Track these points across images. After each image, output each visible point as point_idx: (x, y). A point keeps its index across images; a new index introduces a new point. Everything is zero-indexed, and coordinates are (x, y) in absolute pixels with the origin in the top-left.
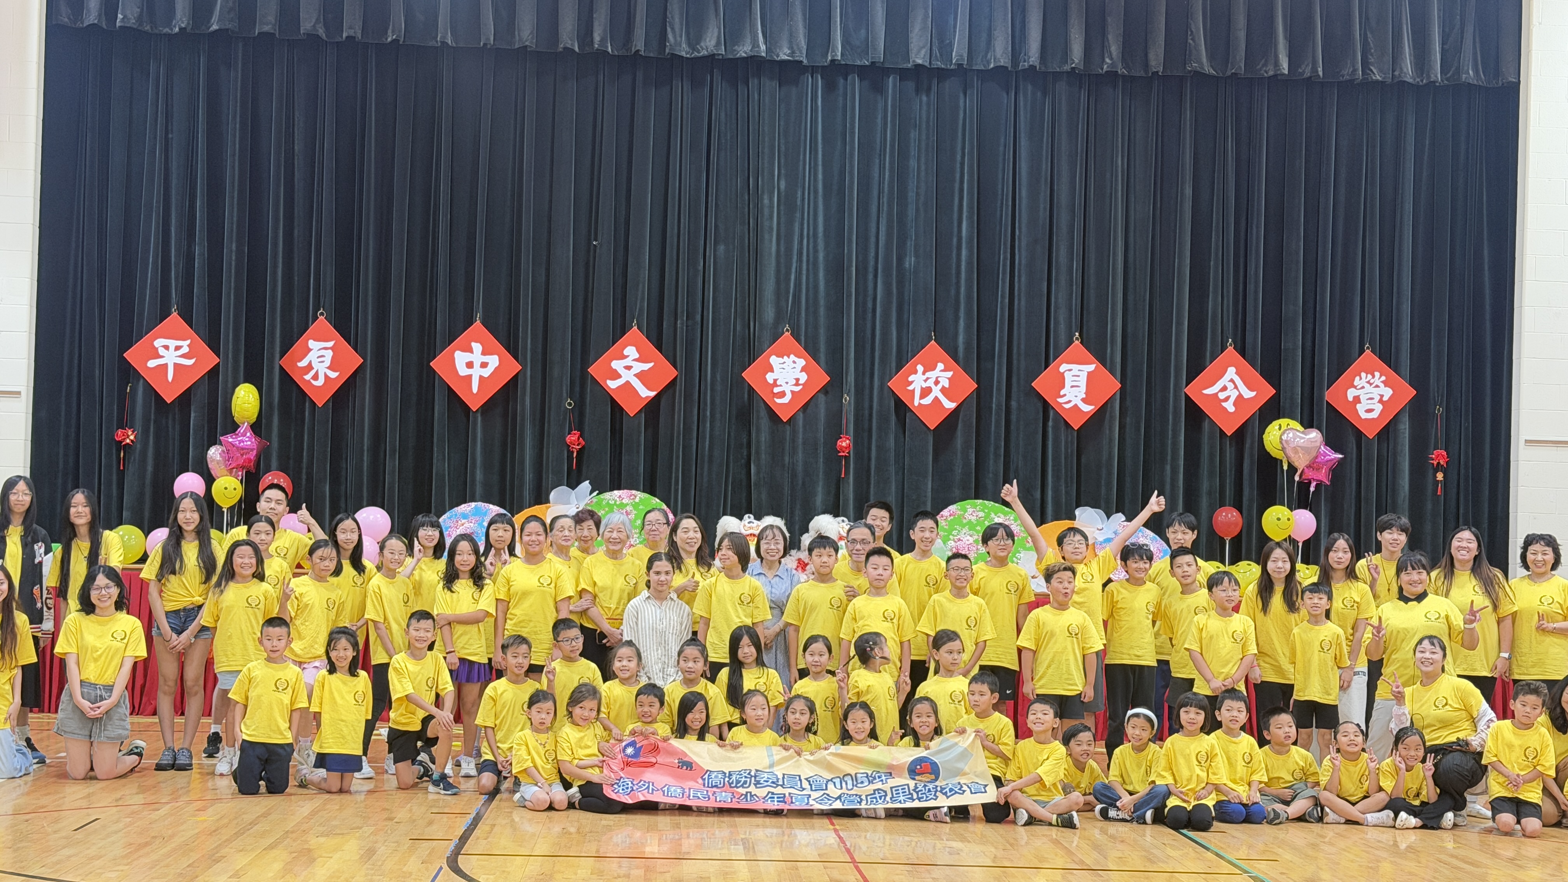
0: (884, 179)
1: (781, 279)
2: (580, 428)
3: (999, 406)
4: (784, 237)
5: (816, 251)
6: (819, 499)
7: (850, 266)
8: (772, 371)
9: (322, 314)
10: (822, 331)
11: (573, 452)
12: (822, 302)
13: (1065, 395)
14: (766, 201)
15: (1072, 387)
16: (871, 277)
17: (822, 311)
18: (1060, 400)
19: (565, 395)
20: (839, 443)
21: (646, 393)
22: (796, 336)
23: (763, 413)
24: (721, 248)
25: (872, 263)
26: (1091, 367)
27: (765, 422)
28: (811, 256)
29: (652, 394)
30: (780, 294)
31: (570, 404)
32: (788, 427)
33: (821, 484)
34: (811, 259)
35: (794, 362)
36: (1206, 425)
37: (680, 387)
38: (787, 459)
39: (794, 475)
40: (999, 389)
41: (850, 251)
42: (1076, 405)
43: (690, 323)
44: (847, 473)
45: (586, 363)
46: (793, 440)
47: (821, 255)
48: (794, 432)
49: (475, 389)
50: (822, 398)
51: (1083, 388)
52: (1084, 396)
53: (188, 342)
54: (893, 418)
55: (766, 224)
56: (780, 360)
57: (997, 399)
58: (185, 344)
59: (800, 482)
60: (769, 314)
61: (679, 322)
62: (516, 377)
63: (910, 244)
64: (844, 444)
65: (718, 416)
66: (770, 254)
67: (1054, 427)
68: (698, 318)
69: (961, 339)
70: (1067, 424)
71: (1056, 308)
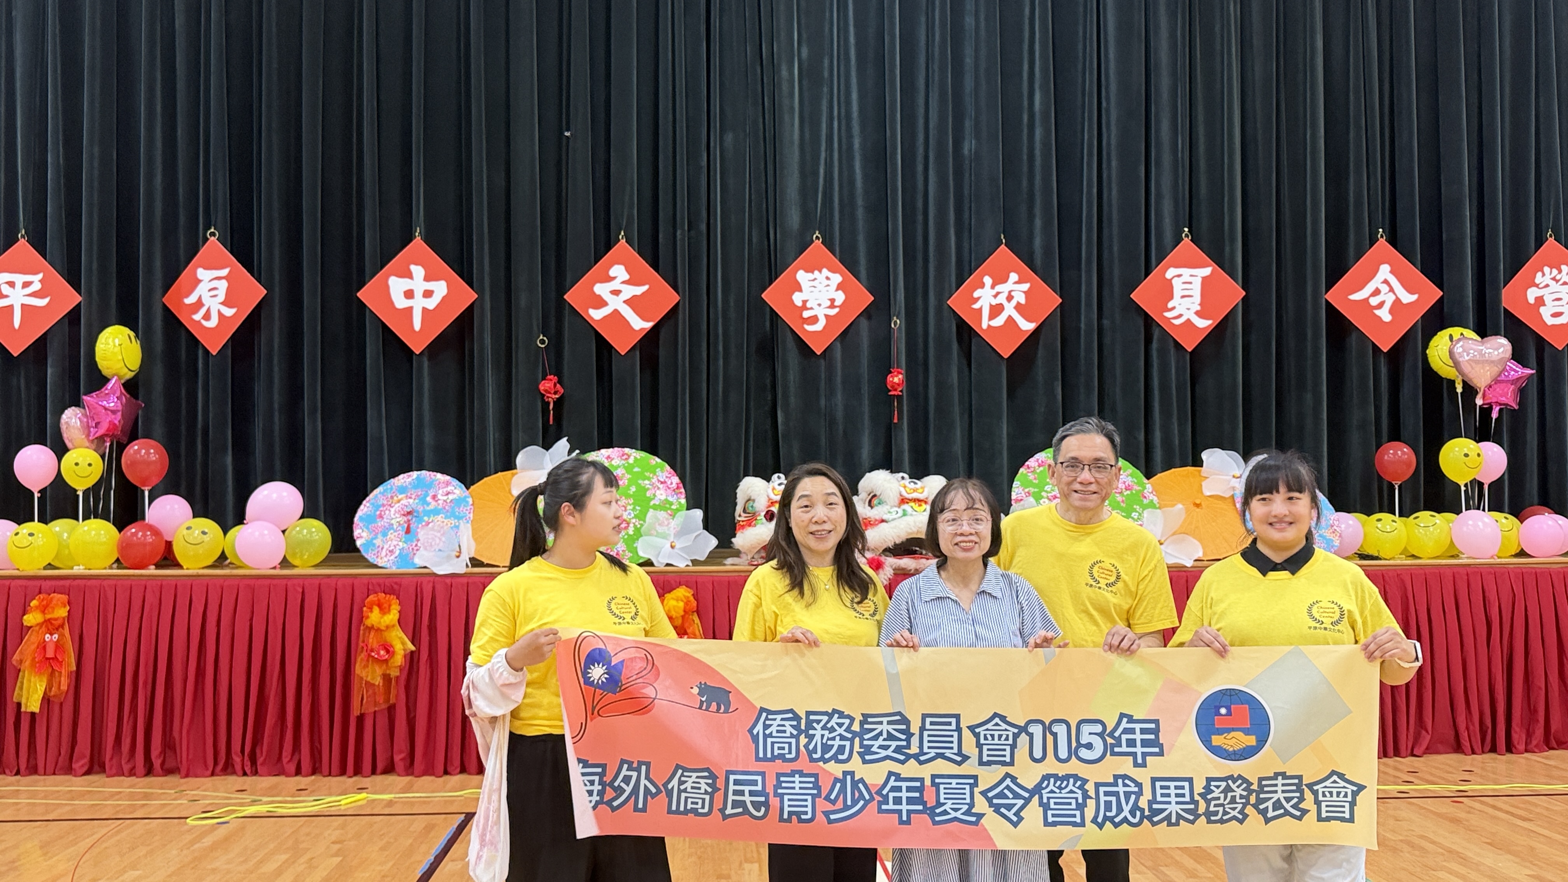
0: (933, 41)
1: (808, 173)
2: (559, 373)
3: (1089, 324)
4: (810, 120)
5: (850, 136)
6: (865, 453)
7: (894, 153)
8: (800, 289)
9: (213, 234)
10: (861, 238)
11: (549, 403)
12: (860, 202)
13: (1174, 308)
14: (784, 73)
15: (1183, 297)
16: (920, 168)
17: (860, 213)
18: (1168, 315)
19: (535, 328)
20: (889, 378)
21: (640, 325)
22: (828, 243)
23: (791, 343)
24: (729, 137)
25: (921, 151)
26: (1207, 271)
27: (793, 358)
28: (844, 140)
29: (649, 325)
30: (807, 191)
31: (543, 342)
32: (822, 362)
33: (867, 432)
34: (844, 147)
35: (828, 278)
36: (1354, 337)
37: (683, 316)
38: (823, 402)
39: (832, 423)
40: (1089, 305)
41: (894, 135)
42: (1188, 320)
43: (693, 233)
44: (900, 418)
45: (562, 289)
46: (830, 379)
47: (857, 143)
48: (830, 368)
49: (417, 326)
50: (864, 323)
51: (1197, 299)
52: (1199, 308)
53: (40, 276)
54: (955, 346)
55: (786, 101)
56: (810, 276)
57: (1087, 317)
58: (36, 279)
59: (841, 431)
60: (794, 218)
61: (679, 232)
62: (471, 308)
63: (968, 124)
64: (896, 380)
65: (733, 350)
66: (792, 143)
67: (1158, 351)
68: (703, 227)
69: (1038, 242)
70: (1177, 345)
71: (1159, 196)
